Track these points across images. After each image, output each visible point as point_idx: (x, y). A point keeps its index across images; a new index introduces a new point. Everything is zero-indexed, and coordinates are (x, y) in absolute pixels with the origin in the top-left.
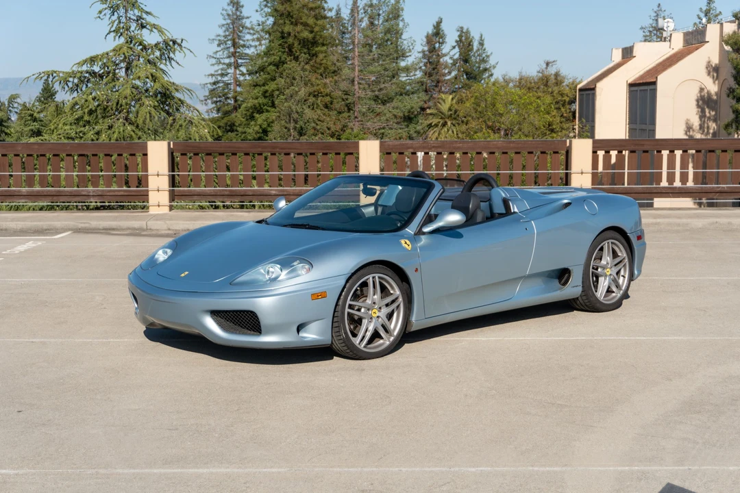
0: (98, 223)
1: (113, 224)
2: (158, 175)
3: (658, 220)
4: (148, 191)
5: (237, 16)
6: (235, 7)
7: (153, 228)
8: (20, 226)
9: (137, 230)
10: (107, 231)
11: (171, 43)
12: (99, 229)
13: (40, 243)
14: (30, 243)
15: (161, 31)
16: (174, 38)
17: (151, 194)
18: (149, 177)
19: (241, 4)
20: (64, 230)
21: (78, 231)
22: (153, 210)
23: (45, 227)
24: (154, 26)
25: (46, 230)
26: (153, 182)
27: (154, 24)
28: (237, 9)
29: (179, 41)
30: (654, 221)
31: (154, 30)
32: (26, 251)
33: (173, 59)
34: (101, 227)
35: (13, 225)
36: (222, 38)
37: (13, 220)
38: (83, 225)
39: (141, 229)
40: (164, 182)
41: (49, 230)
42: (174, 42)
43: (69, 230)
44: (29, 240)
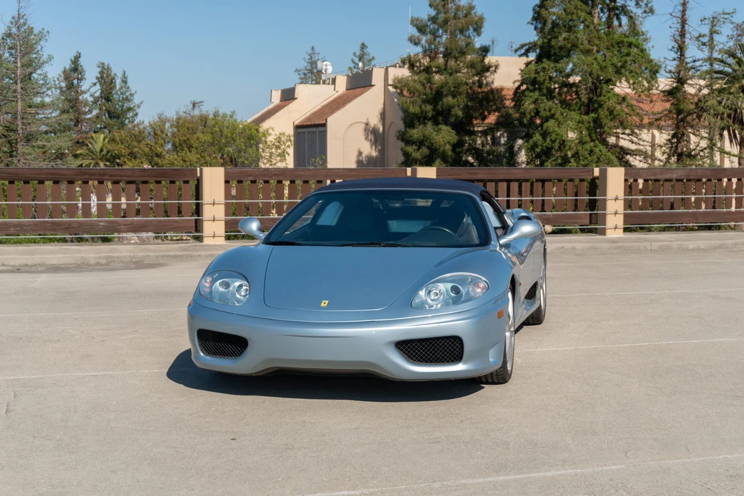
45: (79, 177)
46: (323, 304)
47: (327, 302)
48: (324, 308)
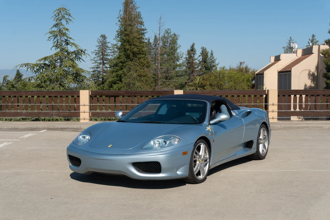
0: (58, 126)
1: (65, 126)
2: (84, 105)
3: (309, 125)
4: (79, 113)
5: (104, 42)
6: (103, 37)
7: (83, 128)
8: (24, 127)
9: (75, 129)
10: (63, 129)
11: (80, 51)
12: (59, 129)
13: (34, 134)
14: (29, 134)
15: (76, 46)
16: (82, 49)
17: (81, 114)
18: (81, 106)
19: (106, 37)
20: (43, 129)
21: (49, 129)
22: (82, 121)
23: (34, 128)
24: (73, 44)
25: (35, 129)
26: (82, 109)
27: (73, 43)
28: (104, 39)
29: (84, 50)
30: (307, 125)
31: (73, 46)
32: (29, 137)
33: (81, 58)
34: (59, 128)
35: (20, 127)
36: (97, 52)
37: (20, 125)
38: (51, 127)
39: (78, 129)
40: (87, 109)
41: (36, 129)
42: (82, 51)
43: (46, 129)
44: (29, 133)
45: (126, 94)
46: (109, 146)
47: (111, 145)
48: (109, 147)
